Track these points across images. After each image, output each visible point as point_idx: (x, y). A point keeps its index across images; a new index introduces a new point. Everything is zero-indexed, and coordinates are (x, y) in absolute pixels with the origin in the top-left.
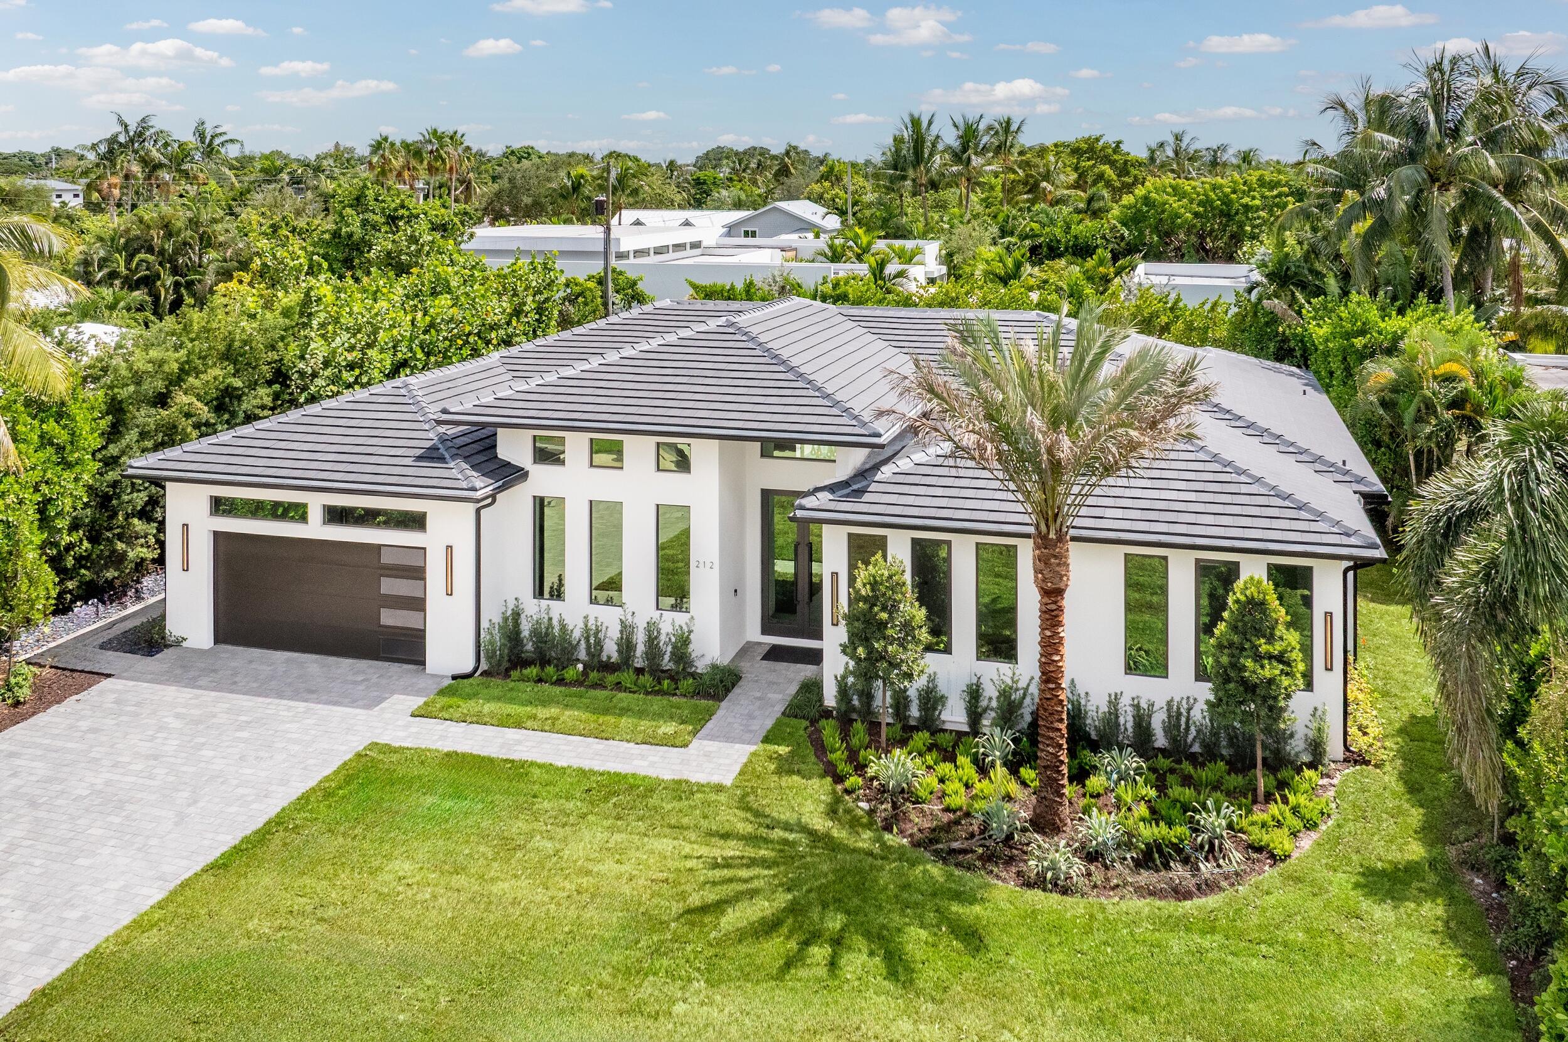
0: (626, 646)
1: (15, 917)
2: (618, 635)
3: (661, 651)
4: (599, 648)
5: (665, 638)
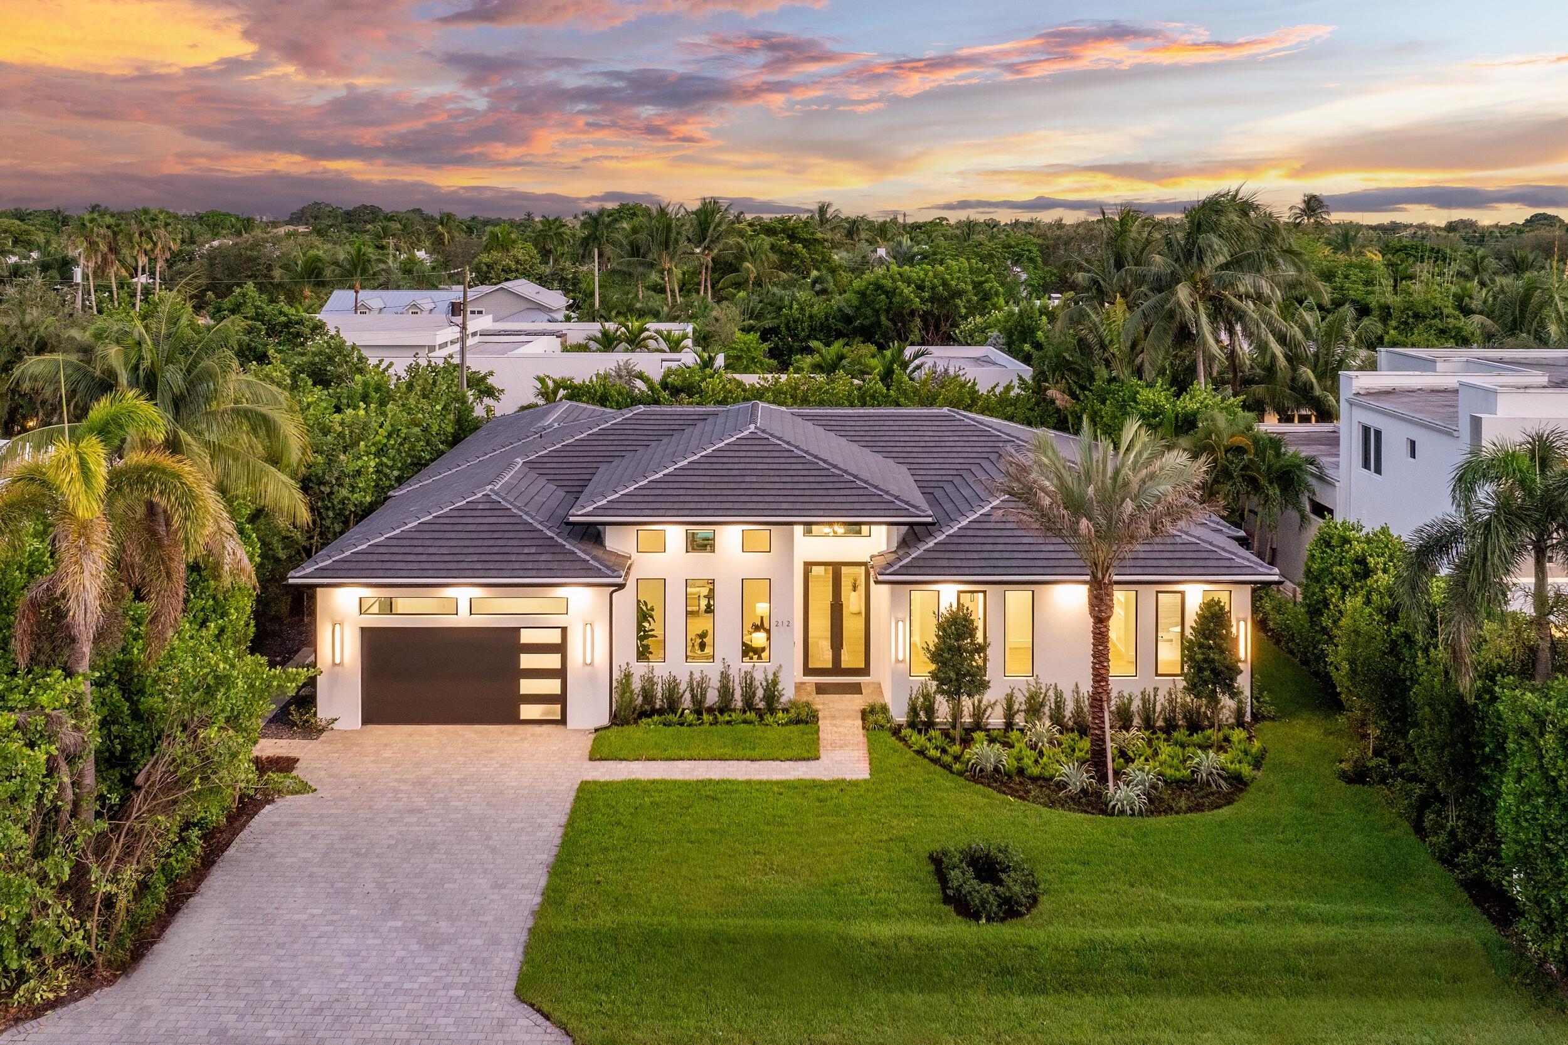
0: (725, 691)
1: (444, 926)
2: (718, 685)
3: (754, 694)
4: (704, 695)
5: (757, 683)
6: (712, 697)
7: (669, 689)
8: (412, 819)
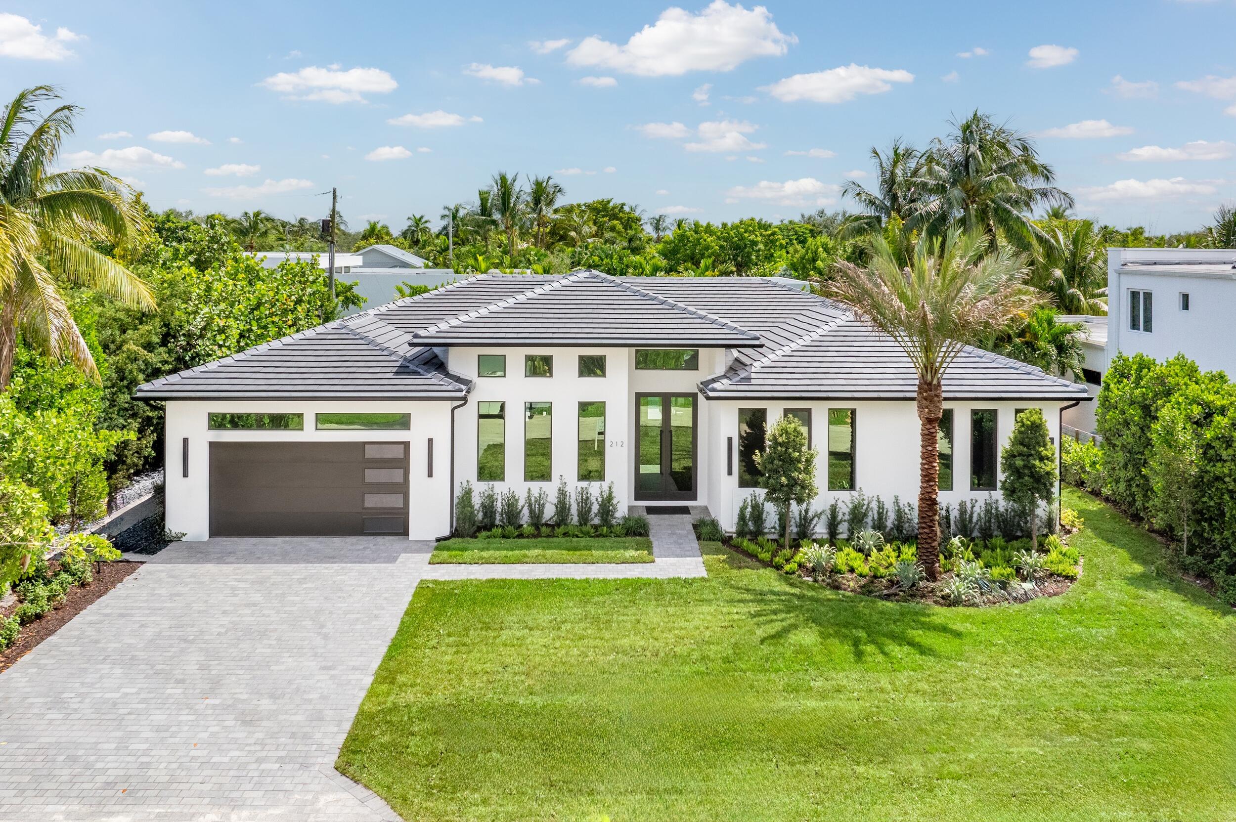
0: (562, 508)
1: (266, 704)
2: (555, 501)
3: (590, 508)
4: (541, 512)
5: (593, 500)
6: (549, 512)
7: (509, 505)
8: (247, 611)
